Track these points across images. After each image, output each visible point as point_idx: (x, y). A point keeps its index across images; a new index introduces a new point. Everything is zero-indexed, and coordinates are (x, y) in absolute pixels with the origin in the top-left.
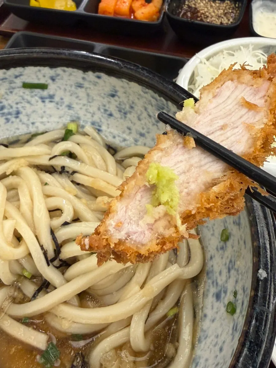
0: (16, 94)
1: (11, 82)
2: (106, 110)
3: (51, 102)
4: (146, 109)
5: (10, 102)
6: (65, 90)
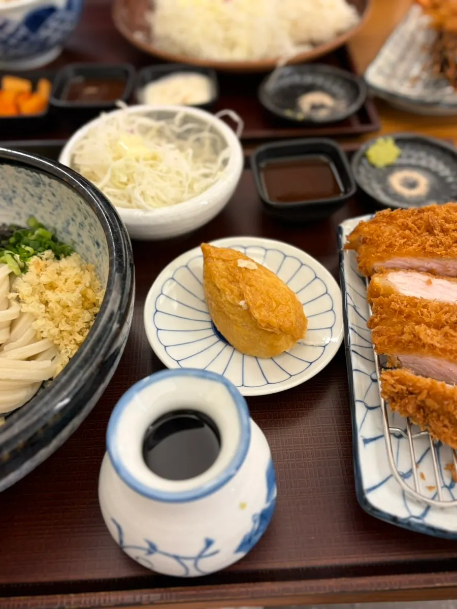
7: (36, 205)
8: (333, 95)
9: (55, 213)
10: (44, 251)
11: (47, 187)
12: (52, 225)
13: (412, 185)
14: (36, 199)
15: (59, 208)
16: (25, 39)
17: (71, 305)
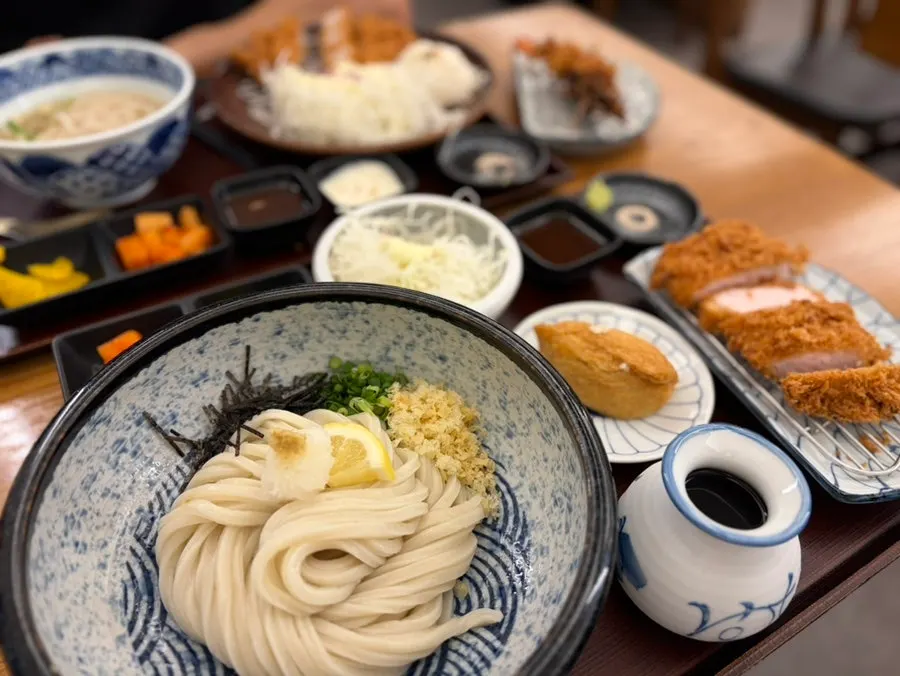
0: (163, 394)
1: (155, 381)
2: (275, 355)
3: (205, 381)
4: (324, 326)
5: (159, 408)
6: (218, 357)
7: (337, 342)
8: (506, 153)
9: (367, 343)
11: (360, 315)
12: (362, 358)
13: (640, 219)
14: (338, 334)
15: (373, 337)
17: (458, 429)
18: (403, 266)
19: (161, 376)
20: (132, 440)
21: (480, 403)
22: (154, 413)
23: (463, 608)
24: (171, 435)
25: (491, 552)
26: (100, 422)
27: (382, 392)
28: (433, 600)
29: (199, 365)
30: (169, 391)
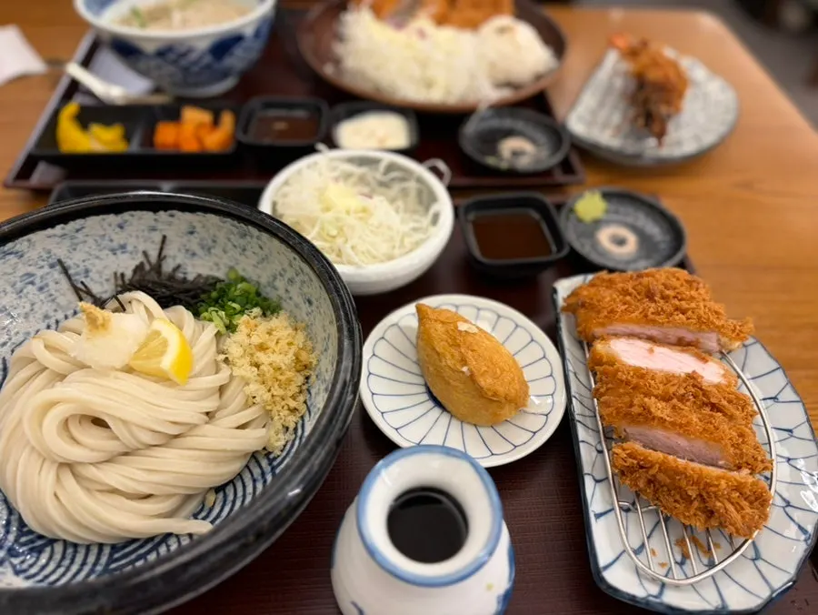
0: (80, 250)
1: (72, 238)
2: (187, 251)
3: (123, 252)
4: (229, 240)
5: (75, 261)
6: (137, 237)
7: (238, 256)
8: (533, 141)
9: (260, 266)
10: (252, 308)
11: (255, 240)
12: (255, 278)
13: (621, 242)
14: (240, 250)
15: (265, 262)
16: (208, 67)
17: (284, 367)
18: (327, 209)
19: (80, 235)
20: (42, 277)
21: (322, 353)
22: (68, 263)
23: (203, 514)
24: (80, 286)
25: (255, 481)
26: (11, 253)
27: (242, 312)
28: (169, 496)
29: (119, 238)
30: (87, 249)
